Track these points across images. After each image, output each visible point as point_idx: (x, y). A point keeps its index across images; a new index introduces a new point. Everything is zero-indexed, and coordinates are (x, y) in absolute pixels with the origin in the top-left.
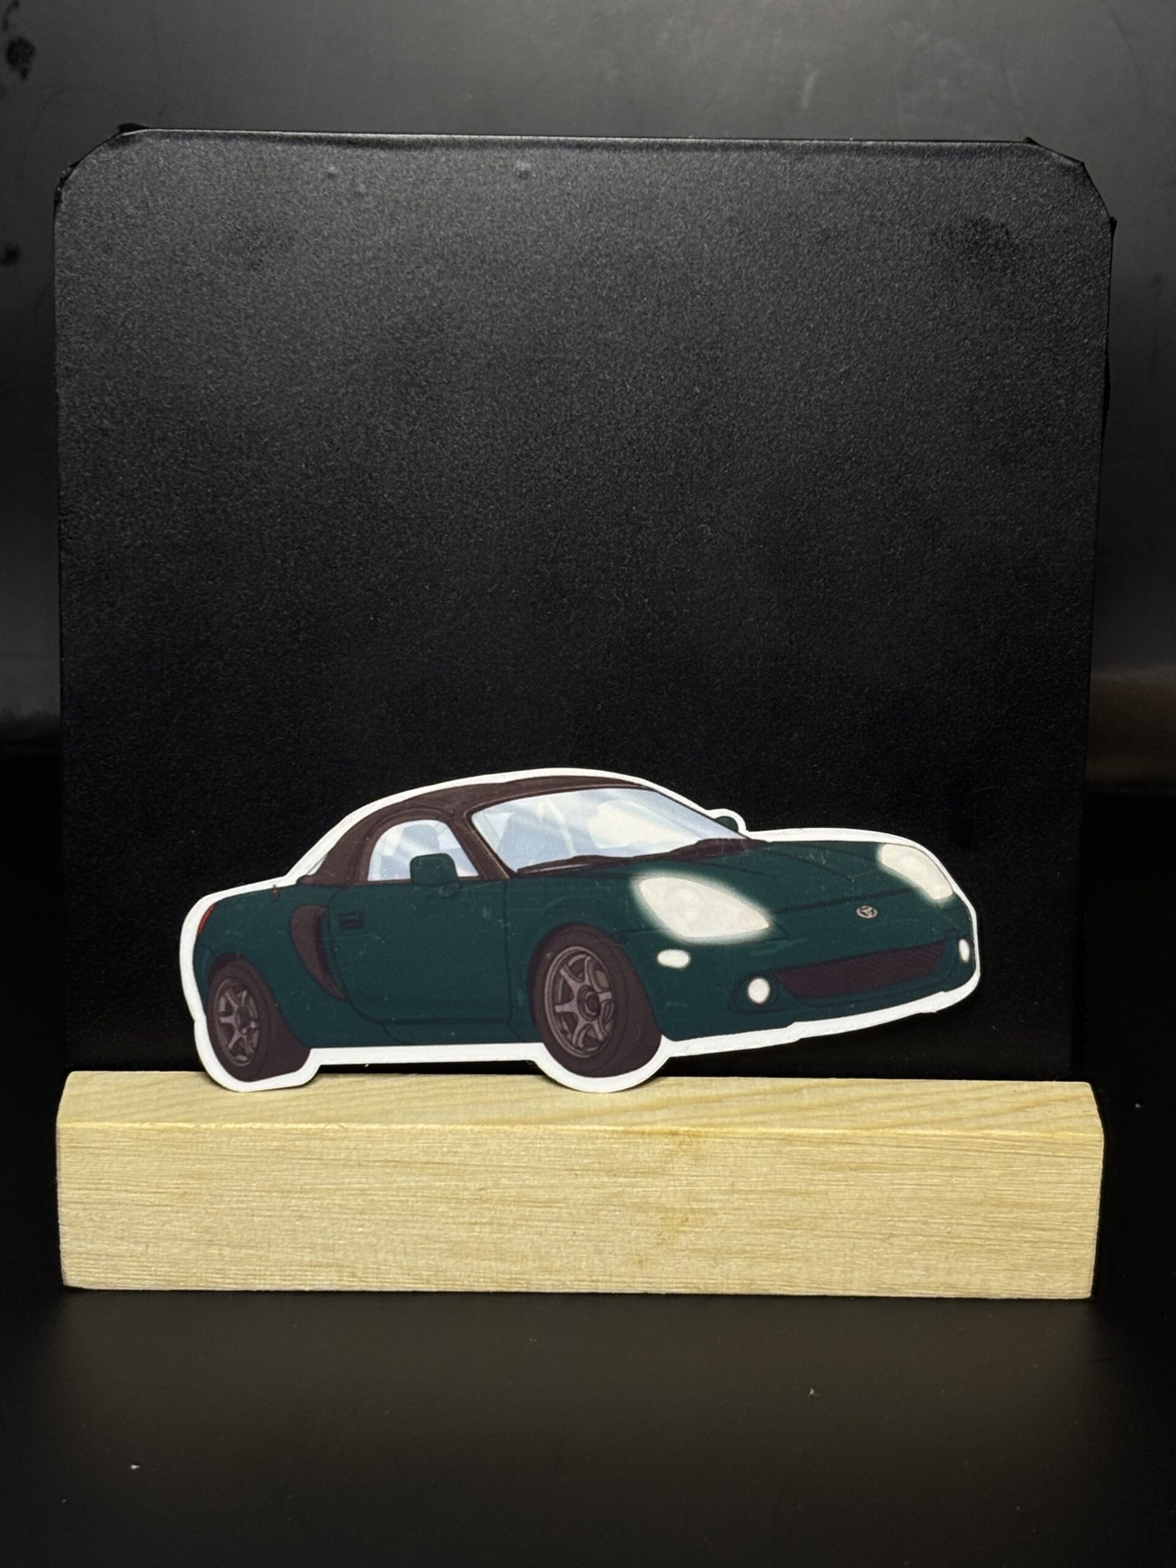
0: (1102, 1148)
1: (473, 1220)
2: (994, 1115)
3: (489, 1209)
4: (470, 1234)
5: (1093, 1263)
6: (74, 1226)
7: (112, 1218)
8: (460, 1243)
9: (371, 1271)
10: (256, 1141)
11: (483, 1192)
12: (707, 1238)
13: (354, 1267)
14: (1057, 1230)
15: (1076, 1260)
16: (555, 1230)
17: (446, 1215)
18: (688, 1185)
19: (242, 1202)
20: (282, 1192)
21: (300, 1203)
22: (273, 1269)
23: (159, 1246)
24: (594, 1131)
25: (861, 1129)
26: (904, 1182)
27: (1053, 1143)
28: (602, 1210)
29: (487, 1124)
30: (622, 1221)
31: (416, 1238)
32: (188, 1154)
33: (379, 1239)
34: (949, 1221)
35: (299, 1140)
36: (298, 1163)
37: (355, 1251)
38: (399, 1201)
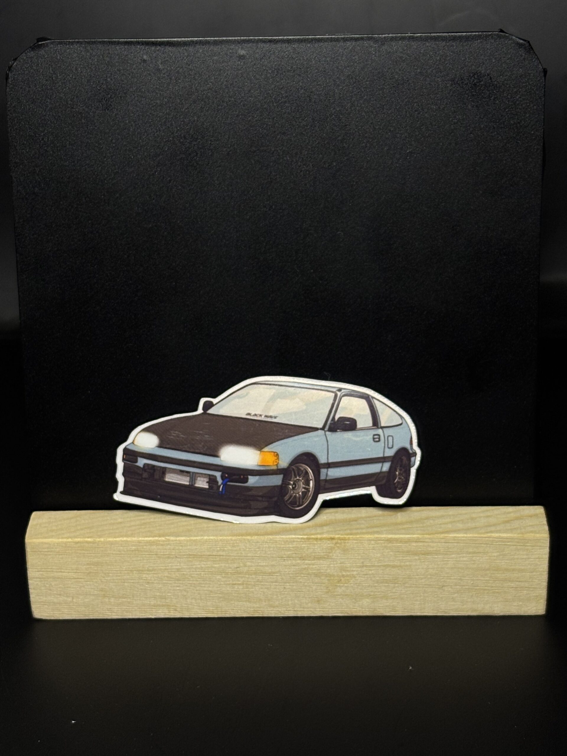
0: (549, 541)
1: (234, 583)
2: (494, 525)
3: (242, 577)
4: (233, 589)
5: (546, 598)
6: (37, 589)
7: (55, 585)
8: (228, 593)
9: (184, 608)
10: (124, 546)
11: (238, 569)
12: (351, 589)
13: (176, 606)
15: (537, 596)
16: (275, 586)
17: (220, 580)
18: (340, 563)
19: (119, 576)
20: (138, 571)
21: (147, 576)
22: (136, 608)
23: (79, 598)
24: (292, 538)
25: (426, 534)
26: (449, 560)
27: (524, 540)
28: (298, 576)
29: (239, 536)
30: (308, 582)
31: (206, 592)
32: (90, 553)
33: (188, 592)
34: (472, 578)
35: (146, 545)
36: (145, 557)
37: (176, 599)
38: (197, 574)
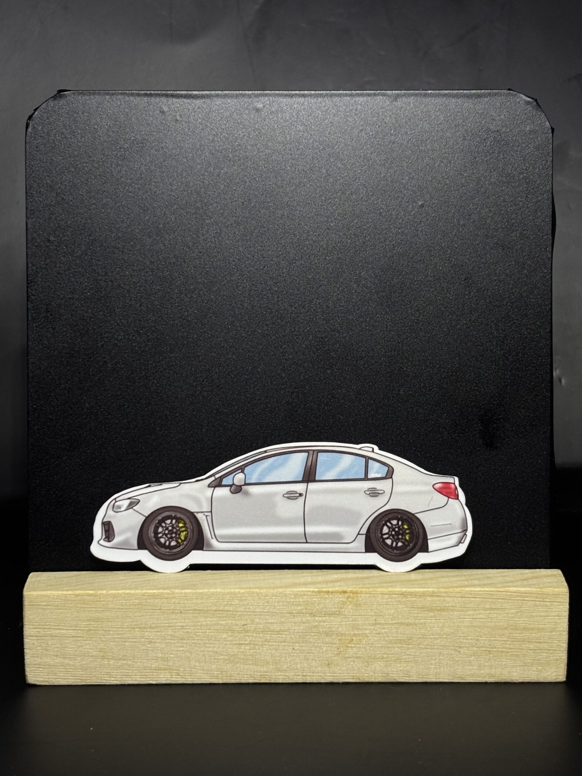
0: (568, 596)
1: (241, 642)
2: (510, 582)
3: (249, 636)
4: (239, 650)
5: (566, 661)
6: (32, 650)
7: (52, 645)
8: (233, 655)
9: (188, 672)
10: (127, 600)
11: (245, 627)
12: (363, 650)
13: (178, 670)
14: (546, 642)
15: (557, 660)
16: (283, 647)
17: (226, 639)
18: (352, 621)
19: (120, 634)
20: (140, 628)
21: (149, 634)
22: (136, 671)
23: (76, 660)
24: (302, 591)
25: (442, 588)
26: (466, 617)
27: (542, 594)
28: (308, 635)
30: (319, 641)
31: (211, 653)
32: (91, 608)
33: (192, 654)
34: (490, 639)
35: (149, 599)
36: (149, 612)
37: (179, 661)
38: (202, 632)
